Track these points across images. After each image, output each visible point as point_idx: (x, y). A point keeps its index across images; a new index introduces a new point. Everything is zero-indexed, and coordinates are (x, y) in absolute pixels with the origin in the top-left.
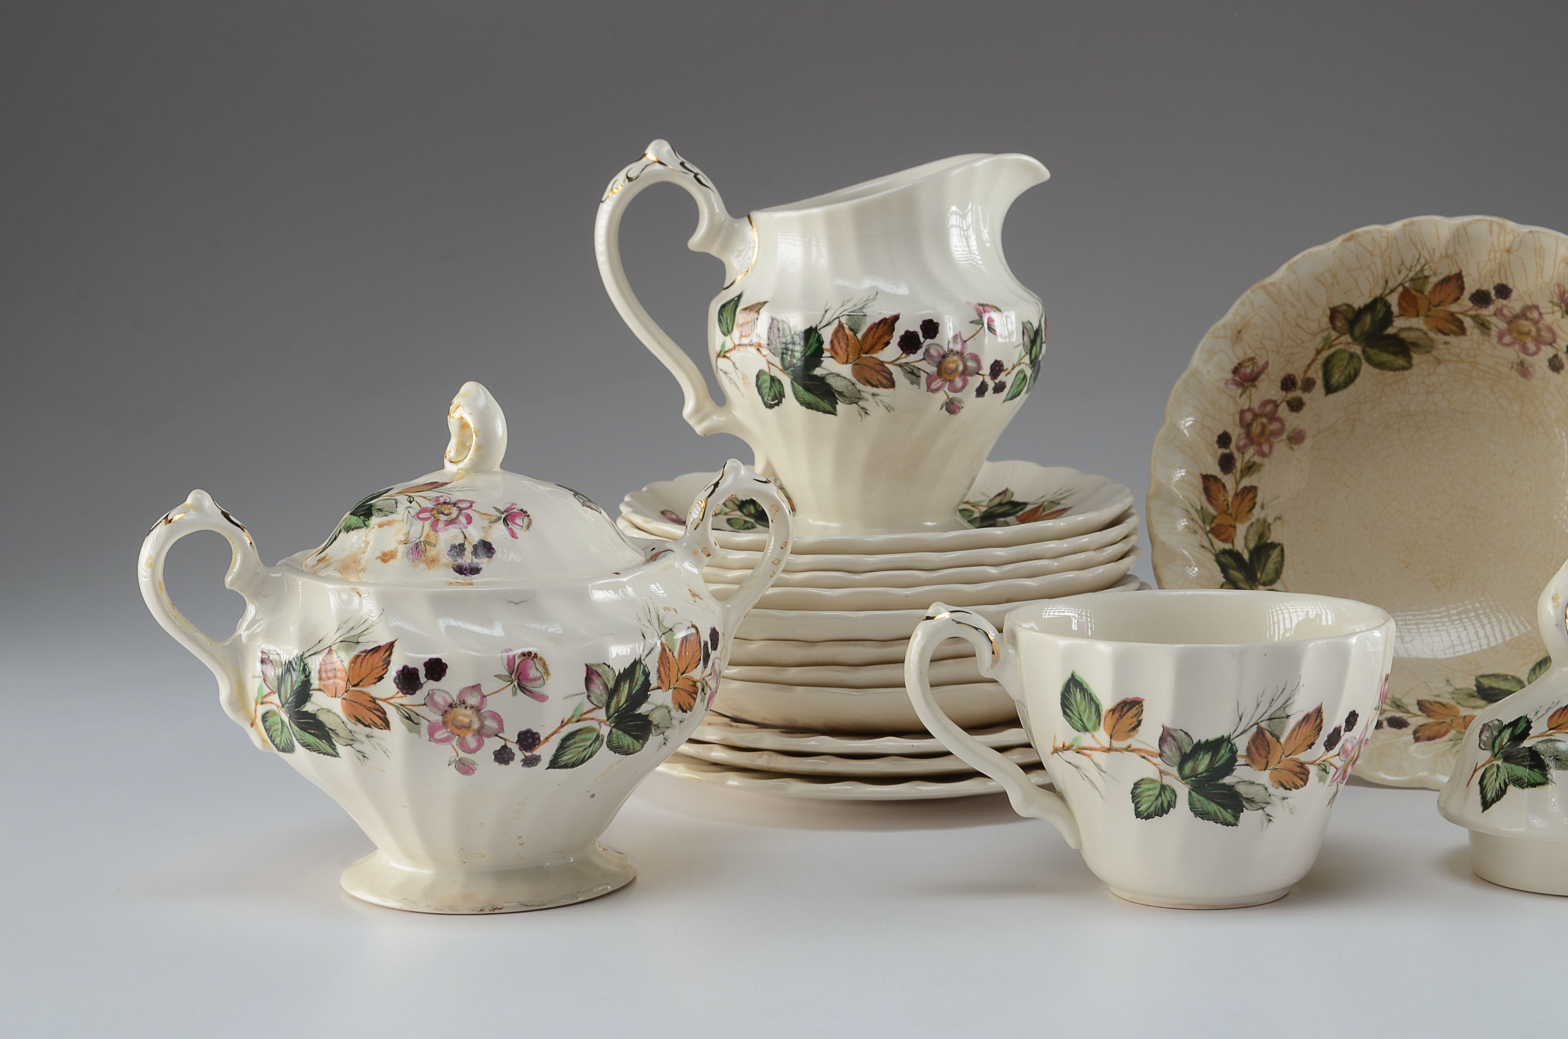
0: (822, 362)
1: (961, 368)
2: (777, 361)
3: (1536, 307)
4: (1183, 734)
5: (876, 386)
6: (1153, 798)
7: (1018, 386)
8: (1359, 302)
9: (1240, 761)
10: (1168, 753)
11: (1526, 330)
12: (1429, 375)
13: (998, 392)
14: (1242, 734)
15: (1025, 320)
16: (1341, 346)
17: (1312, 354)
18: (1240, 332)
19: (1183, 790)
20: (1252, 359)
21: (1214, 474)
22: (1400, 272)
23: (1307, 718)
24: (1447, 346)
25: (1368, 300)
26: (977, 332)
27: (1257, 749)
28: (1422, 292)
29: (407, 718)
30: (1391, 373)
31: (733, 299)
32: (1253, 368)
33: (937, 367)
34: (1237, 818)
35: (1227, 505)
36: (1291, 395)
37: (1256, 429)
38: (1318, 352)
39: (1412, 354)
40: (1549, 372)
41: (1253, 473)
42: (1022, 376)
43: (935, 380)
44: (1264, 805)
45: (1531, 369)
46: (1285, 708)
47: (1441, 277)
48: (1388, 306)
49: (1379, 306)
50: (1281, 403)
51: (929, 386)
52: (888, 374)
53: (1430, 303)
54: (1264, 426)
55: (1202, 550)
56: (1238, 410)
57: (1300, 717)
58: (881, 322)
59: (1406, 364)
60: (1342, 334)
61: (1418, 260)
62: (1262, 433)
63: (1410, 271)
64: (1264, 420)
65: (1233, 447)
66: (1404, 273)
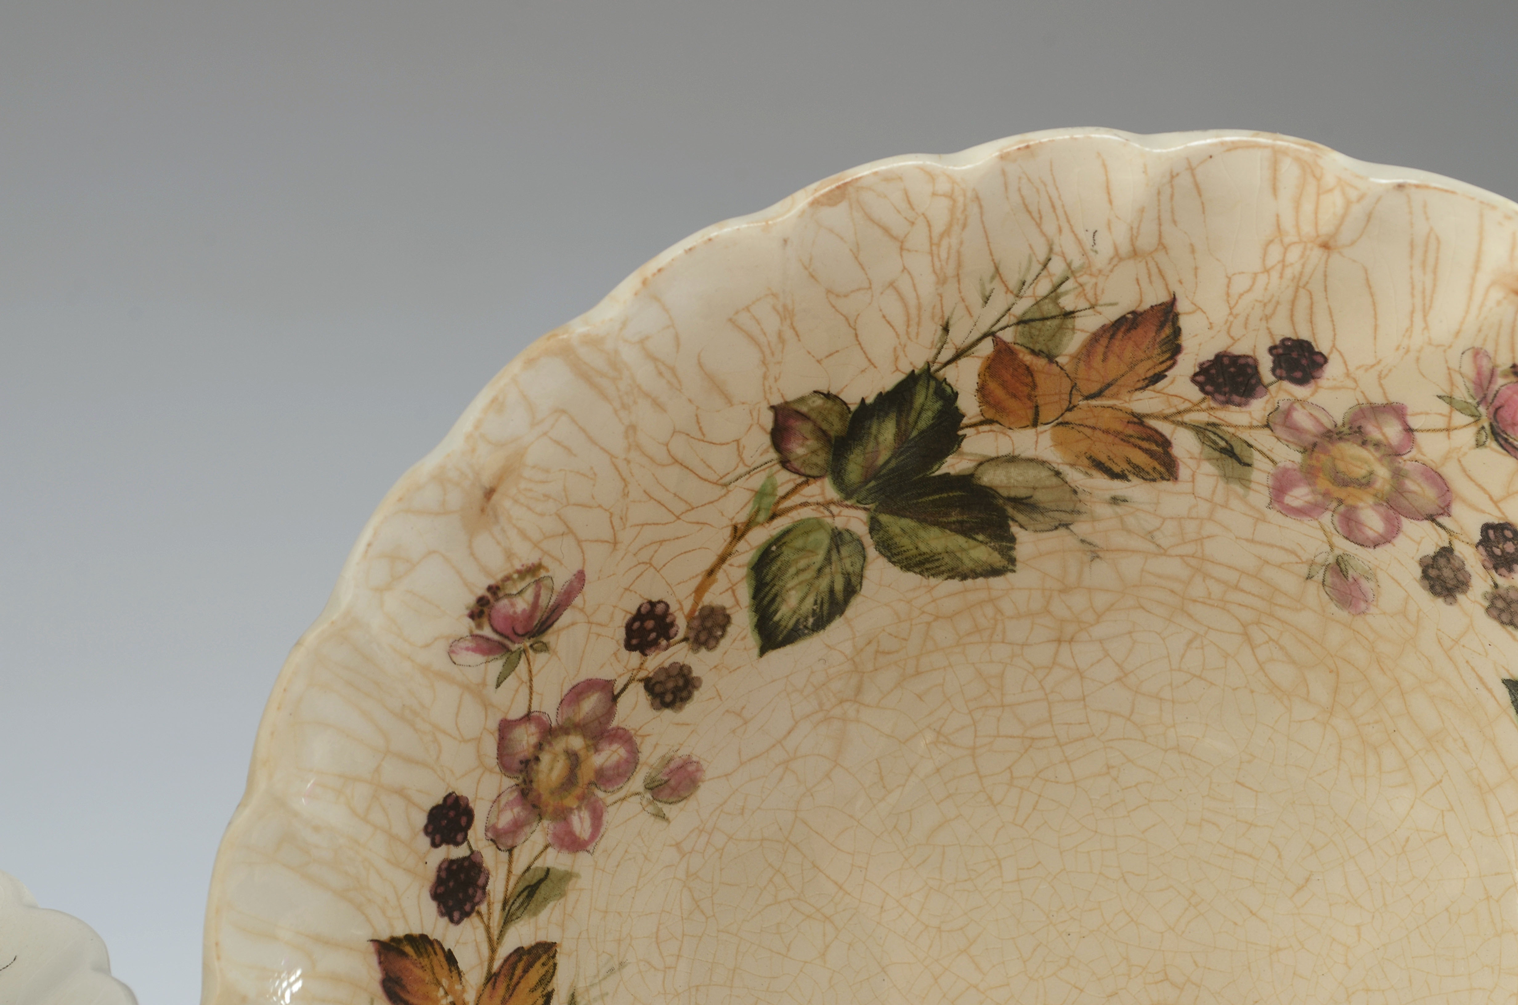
3: (1398, 411)
8: (862, 389)
11: (1360, 472)
12: (1065, 590)
16: (806, 513)
17: (720, 539)
18: (489, 493)
20: (532, 570)
21: (416, 930)
22: (986, 300)
24: (1119, 510)
25: (889, 381)
28: (1051, 358)
30: (955, 584)
32: (537, 596)
36: (657, 661)
37: (551, 771)
38: (738, 533)
39: (1015, 529)
40: (1422, 597)
41: (546, 900)
45: (1365, 585)
47: (1112, 315)
48: (947, 397)
49: (920, 398)
50: (625, 688)
53: (1074, 388)
54: (574, 759)
56: (493, 724)
59: (996, 559)
60: (809, 479)
61: (1046, 266)
62: (570, 780)
63: (1019, 295)
64: (576, 743)
65: (477, 835)
66: (999, 302)
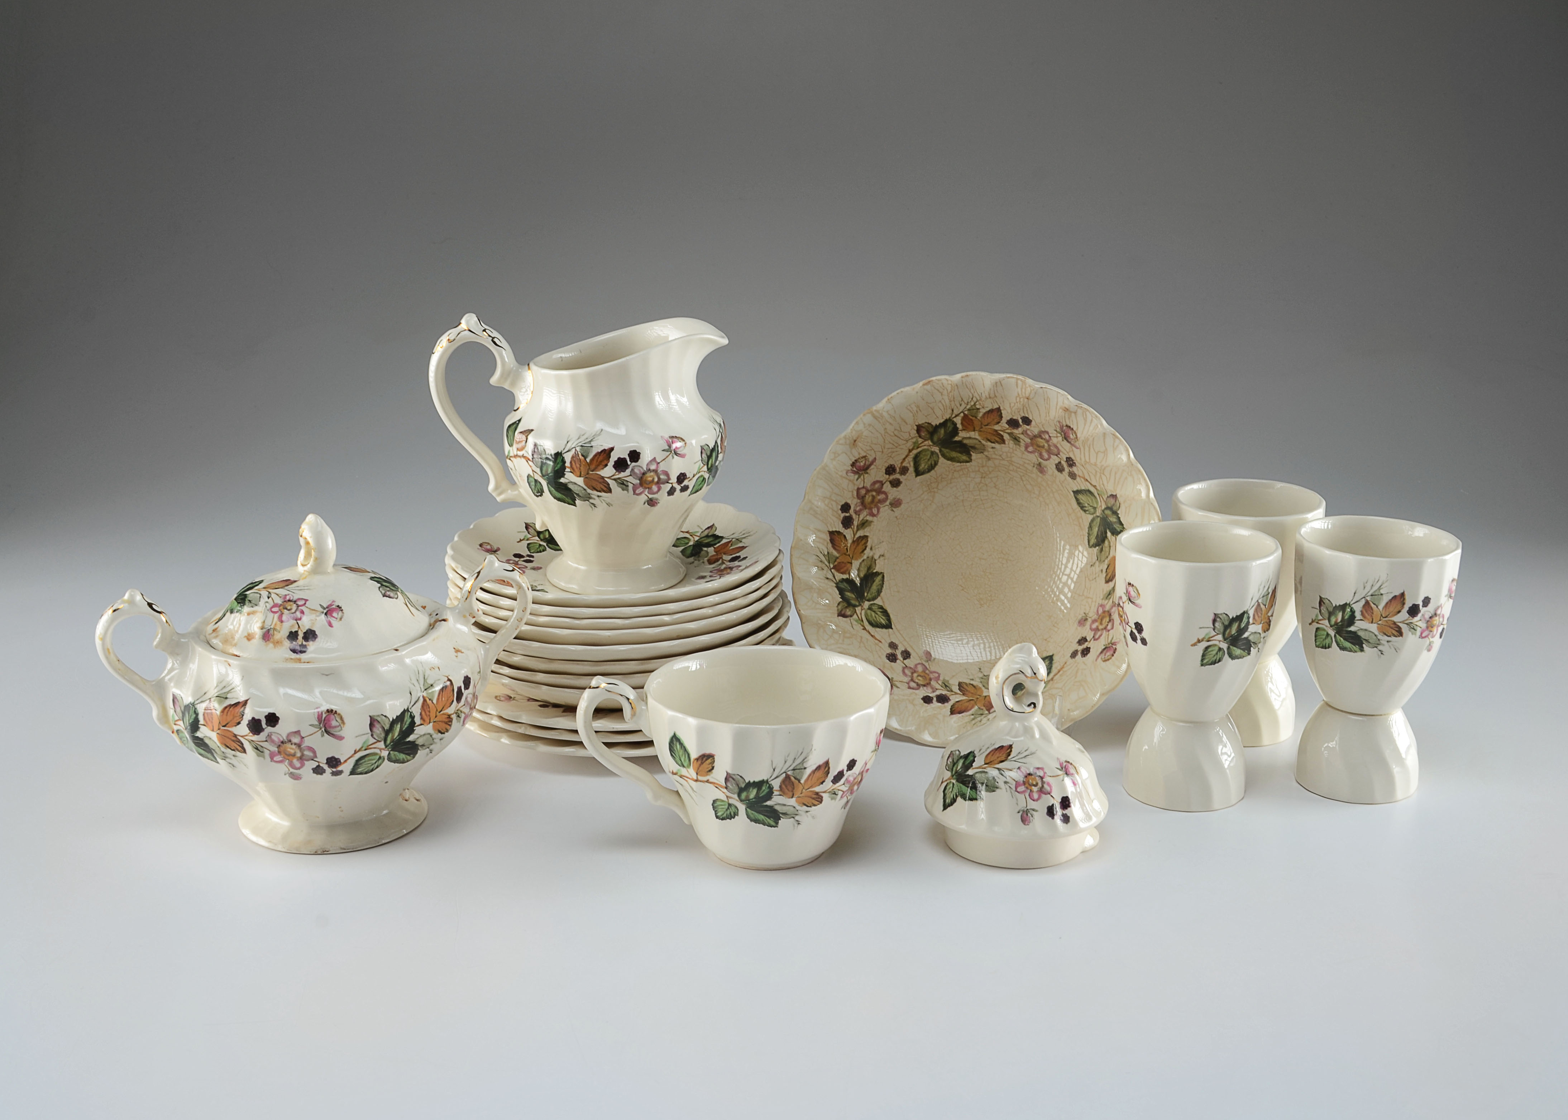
0: (565, 474)
1: (656, 480)
2: (538, 470)
3: (1047, 432)
4: (739, 777)
5: (600, 491)
6: (725, 810)
7: (700, 485)
8: (936, 422)
9: (776, 793)
10: (731, 787)
11: (1042, 445)
12: (983, 467)
13: (684, 491)
14: (775, 778)
15: (703, 444)
16: (925, 447)
17: (906, 452)
18: (855, 441)
19: (742, 808)
20: (865, 457)
21: (838, 530)
22: (961, 405)
23: (819, 768)
24: (994, 450)
25: (942, 421)
26: (667, 457)
27: (786, 787)
28: (976, 418)
29: (256, 748)
30: (959, 464)
31: (516, 422)
32: (865, 462)
33: (639, 480)
34: (777, 823)
35: (847, 549)
36: (892, 477)
37: (868, 499)
38: (910, 451)
39: (971, 453)
40: (1056, 472)
41: (867, 526)
42: (702, 479)
43: (638, 488)
44: (794, 816)
45: (1045, 469)
46: (803, 764)
47: (988, 409)
48: (955, 424)
49: (949, 424)
50: (885, 483)
51: (634, 492)
52: (607, 484)
53: (982, 424)
54: (873, 497)
55: (827, 581)
56: (856, 488)
57: (814, 767)
58: (602, 451)
59: (968, 459)
60: (925, 440)
61: (972, 399)
62: (873, 501)
63: (967, 405)
64: (874, 493)
65: (852, 511)
66: (963, 406)
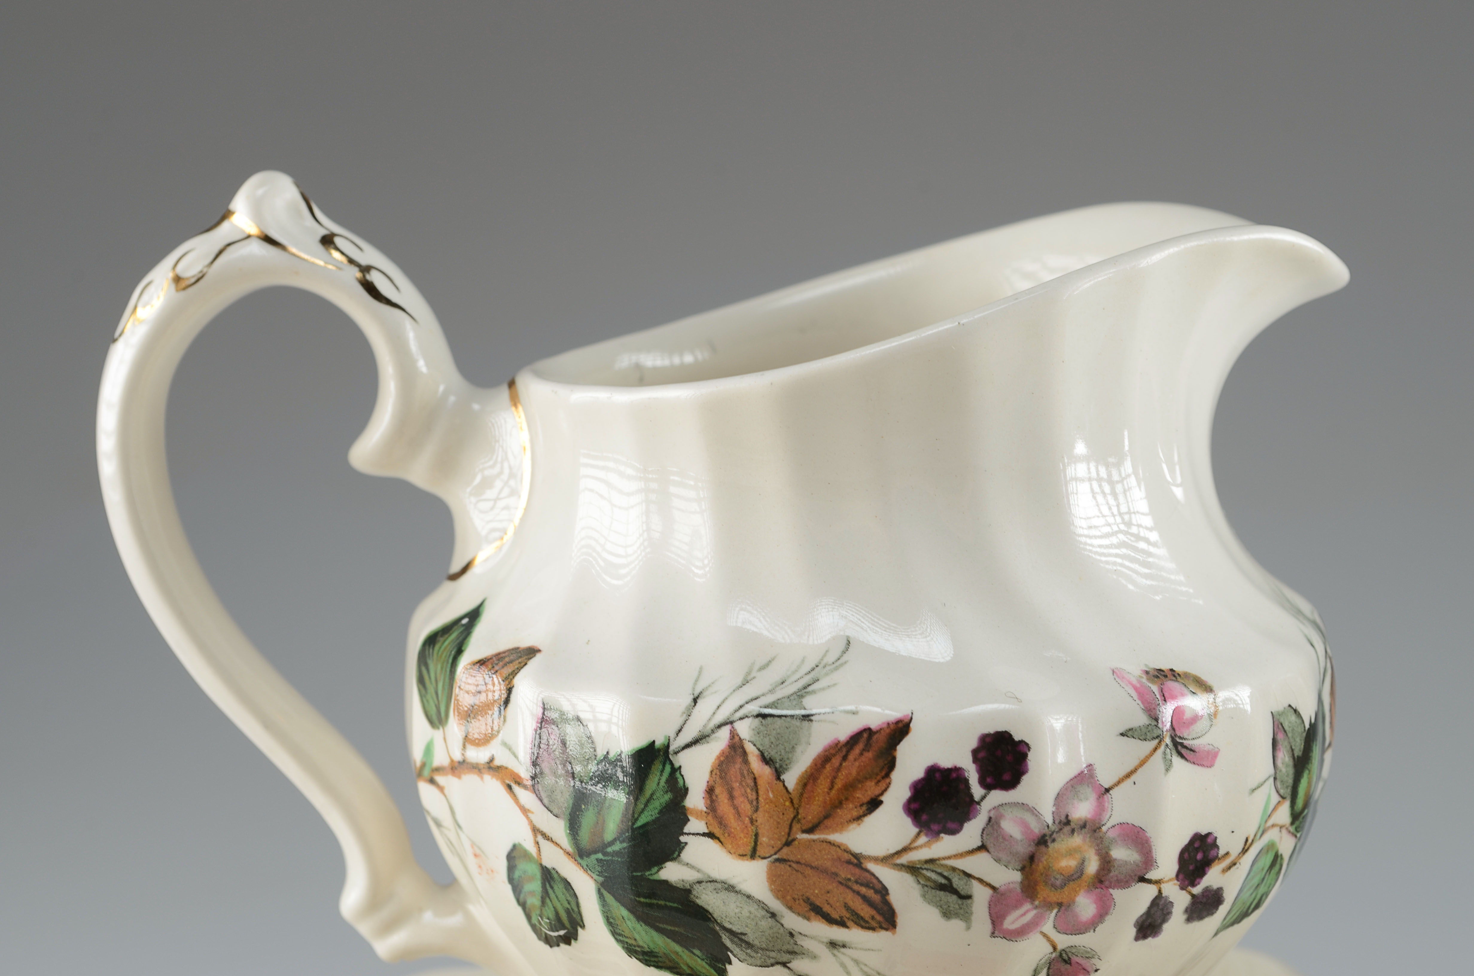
0: (681, 847)
1: (1093, 866)
2: (558, 828)
5: (841, 923)
7: (1258, 888)
13: (1201, 918)
15: (1279, 706)
26: (1142, 763)
31: (457, 622)
33: (1022, 869)
42: (1268, 859)
43: (1017, 906)
51: (996, 920)
52: (877, 892)
58: (855, 739)
